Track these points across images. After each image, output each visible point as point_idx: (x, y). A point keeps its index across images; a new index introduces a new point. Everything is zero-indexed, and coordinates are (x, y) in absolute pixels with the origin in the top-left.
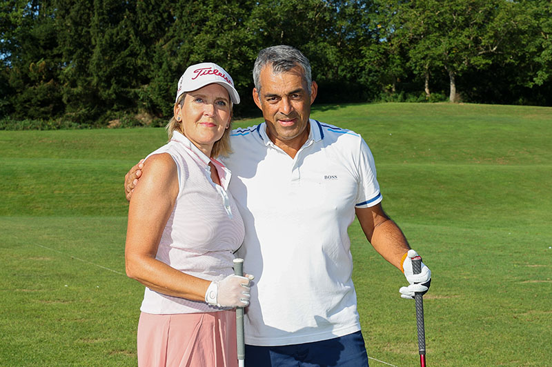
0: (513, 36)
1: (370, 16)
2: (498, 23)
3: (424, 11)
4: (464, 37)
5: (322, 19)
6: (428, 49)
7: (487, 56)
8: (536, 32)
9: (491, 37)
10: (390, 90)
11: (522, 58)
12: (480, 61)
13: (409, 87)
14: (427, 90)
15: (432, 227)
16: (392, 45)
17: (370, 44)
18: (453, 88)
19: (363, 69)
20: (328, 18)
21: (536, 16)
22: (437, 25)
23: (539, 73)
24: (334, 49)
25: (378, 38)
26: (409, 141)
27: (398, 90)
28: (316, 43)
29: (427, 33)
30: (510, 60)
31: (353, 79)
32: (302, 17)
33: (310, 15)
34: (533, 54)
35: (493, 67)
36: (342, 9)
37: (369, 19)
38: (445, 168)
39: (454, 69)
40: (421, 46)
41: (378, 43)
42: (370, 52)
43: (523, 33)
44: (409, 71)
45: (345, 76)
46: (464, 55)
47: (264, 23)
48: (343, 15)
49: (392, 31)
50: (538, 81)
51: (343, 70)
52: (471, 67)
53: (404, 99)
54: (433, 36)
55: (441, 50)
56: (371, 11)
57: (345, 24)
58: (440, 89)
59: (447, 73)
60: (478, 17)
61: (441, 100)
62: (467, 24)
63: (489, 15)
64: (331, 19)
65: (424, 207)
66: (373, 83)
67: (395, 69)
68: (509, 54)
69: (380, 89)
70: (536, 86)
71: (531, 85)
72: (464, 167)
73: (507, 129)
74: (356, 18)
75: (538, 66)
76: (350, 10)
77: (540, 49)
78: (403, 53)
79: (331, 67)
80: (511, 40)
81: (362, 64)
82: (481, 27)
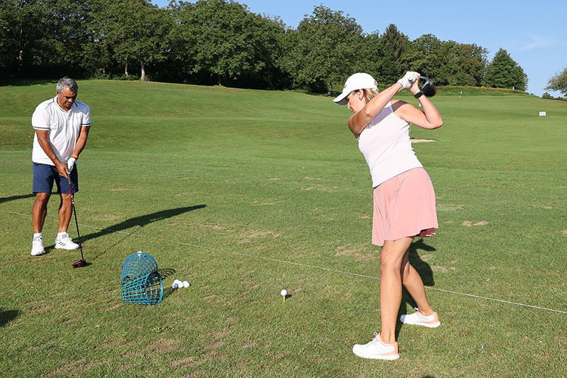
0: (181, 44)
1: (87, 25)
2: (171, 35)
3: (124, 24)
4: (150, 42)
5: (52, 24)
6: (127, 47)
7: (164, 54)
8: (194, 42)
9: (167, 44)
10: (102, 72)
11: (186, 57)
12: (160, 57)
13: (114, 70)
14: (126, 73)
15: (127, 153)
16: (103, 44)
17: (87, 42)
18: (143, 72)
19: (82, 57)
20: (56, 24)
21: (194, 33)
22: (132, 34)
23: (196, 66)
24: (61, 44)
25: (93, 39)
26: (114, 103)
27: (107, 72)
28: (48, 39)
29: (126, 38)
30: (178, 57)
31: (76, 64)
32: (36, 21)
33: (43, 20)
34: (192, 55)
35: (169, 61)
36: (66, 19)
37: (86, 27)
38: (137, 119)
39: (144, 62)
40: (122, 45)
41: (92, 41)
42: (87, 48)
43: (187, 42)
44: (114, 61)
45: (70, 62)
46: (150, 53)
47: (7, 23)
48: (67, 23)
49: (102, 35)
50: (195, 70)
51: (68, 58)
52: (155, 60)
53: (111, 78)
54: (130, 40)
55: (135, 49)
56: (88, 21)
57: (69, 28)
58: (135, 72)
59: (139, 63)
60: (159, 31)
61: (135, 79)
62: (152, 34)
63: (166, 31)
64: (59, 24)
65: (123, 142)
66: (90, 67)
67: (105, 59)
68: (178, 54)
69: (94, 71)
70: (194, 73)
71: (191, 72)
72: (149, 119)
73: (177, 97)
74: (77, 25)
75: (195, 62)
76: (73, 20)
77: (197, 52)
78: (110, 50)
79: (59, 55)
80: (179, 46)
81: (81, 55)
82: (161, 37)
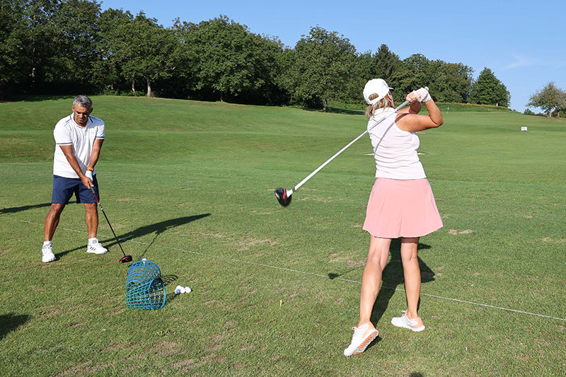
0: (185, 62)
1: (97, 44)
2: (176, 53)
3: (131, 43)
4: (156, 60)
5: (63, 43)
6: (134, 65)
7: (169, 72)
8: (197, 61)
9: (171, 62)
10: (110, 88)
11: (190, 74)
12: (165, 74)
13: (122, 87)
14: (133, 89)
15: (134, 165)
16: (111, 62)
17: (96, 60)
18: (149, 89)
19: (92, 75)
20: (67, 43)
21: (198, 52)
22: (139, 52)
23: (199, 83)
24: (72, 62)
25: (102, 57)
26: (122, 118)
27: (115, 88)
28: (59, 57)
29: (133, 56)
30: (183, 75)
31: (86, 81)
32: (48, 40)
33: (55, 39)
34: (196, 73)
35: (173, 78)
36: (77, 38)
37: (96, 46)
38: (143, 133)
39: (150, 78)
40: (129, 63)
41: (101, 60)
42: (96, 65)
43: (190, 61)
44: (122, 78)
45: (80, 79)
46: (156, 71)
47: (20, 42)
48: (77, 42)
49: (111, 53)
50: (199, 87)
51: (78, 75)
52: (160, 78)
53: (119, 94)
54: (137, 59)
55: (142, 66)
56: (97, 40)
57: (79, 47)
58: (141, 89)
59: (146, 80)
60: (164, 50)
61: (142, 95)
62: (157, 53)
63: (171, 50)
64: (70, 43)
65: (130, 154)
66: (99, 83)
67: (113, 76)
68: (182, 71)
69: (103, 87)
70: (197, 90)
71: (195, 89)
72: (155, 133)
73: (181, 112)
74: (87, 44)
75: (199, 79)
76: (83, 39)
77: (200, 70)
78: (118, 68)
79: (69, 73)
80: (183, 64)
81: (91, 72)
82: (166, 55)
